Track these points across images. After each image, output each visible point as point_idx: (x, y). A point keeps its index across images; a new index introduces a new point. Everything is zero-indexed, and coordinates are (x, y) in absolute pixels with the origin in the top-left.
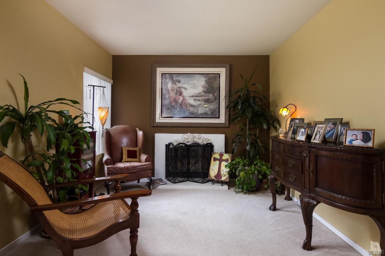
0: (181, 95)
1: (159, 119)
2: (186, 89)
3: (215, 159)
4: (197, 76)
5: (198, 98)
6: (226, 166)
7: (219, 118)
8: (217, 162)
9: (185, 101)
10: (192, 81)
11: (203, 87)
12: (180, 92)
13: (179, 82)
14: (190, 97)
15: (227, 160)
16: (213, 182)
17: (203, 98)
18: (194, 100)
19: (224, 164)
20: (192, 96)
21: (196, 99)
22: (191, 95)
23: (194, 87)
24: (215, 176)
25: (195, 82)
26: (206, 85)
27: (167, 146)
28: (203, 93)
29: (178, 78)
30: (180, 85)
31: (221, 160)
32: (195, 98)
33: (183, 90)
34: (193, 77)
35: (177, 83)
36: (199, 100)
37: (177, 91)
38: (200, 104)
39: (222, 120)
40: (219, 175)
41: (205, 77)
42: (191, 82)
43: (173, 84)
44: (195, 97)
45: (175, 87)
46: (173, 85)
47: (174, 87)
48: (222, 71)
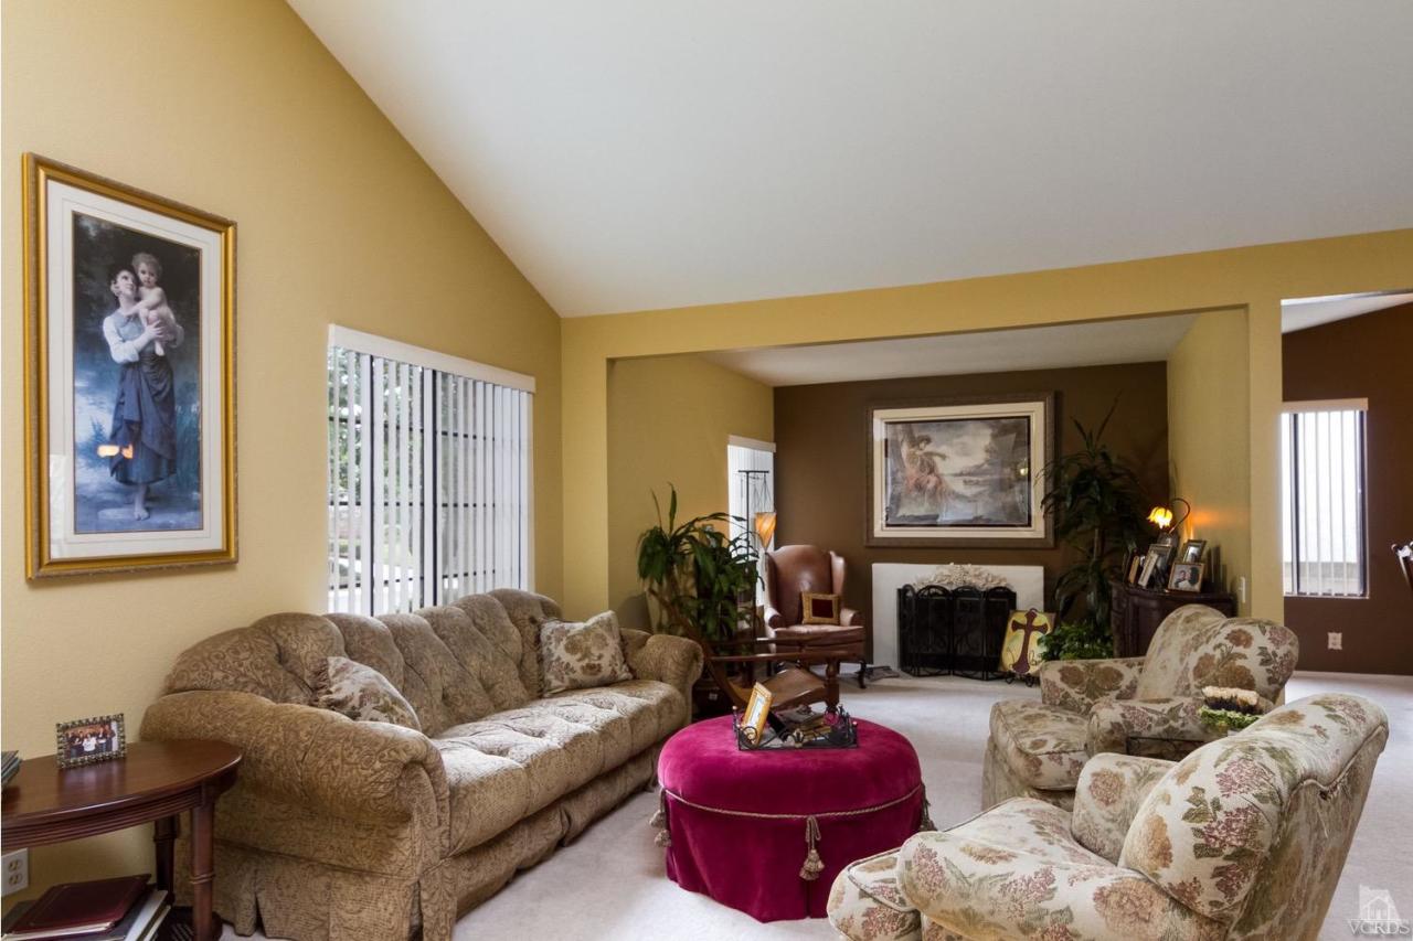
0: (932, 470)
1: (880, 530)
2: (943, 457)
3: (1016, 626)
4: (971, 425)
5: (974, 479)
6: (1039, 641)
7: (1029, 525)
8: (1021, 633)
9: (944, 485)
10: (959, 436)
11: (987, 451)
12: (929, 465)
13: (928, 441)
14: (956, 475)
15: (1043, 629)
16: (1008, 677)
17: (988, 477)
18: (965, 482)
19: (1036, 635)
20: (961, 474)
21: (971, 481)
22: (958, 471)
23: (965, 452)
24: (1014, 666)
25: (965, 439)
26: (993, 445)
27: (902, 592)
28: (986, 466)
29: (924, 433)
30: (929, 448)
31: (1029, 628)
32: (968, 478)
33: (937, 459)
34: (961, 427)
35: (922, 445)
36: (977, 483)
37: (922, 461)
38: (980, 493)
39: (1038, 529)
40: (1023, 662)
41: (992, 427)
42: (955, 441)
43: (913, 446)
44: (966, 475)
45: (918, 453)
46: (912, 450)
47: (914, 454)
48: (1036, 412)
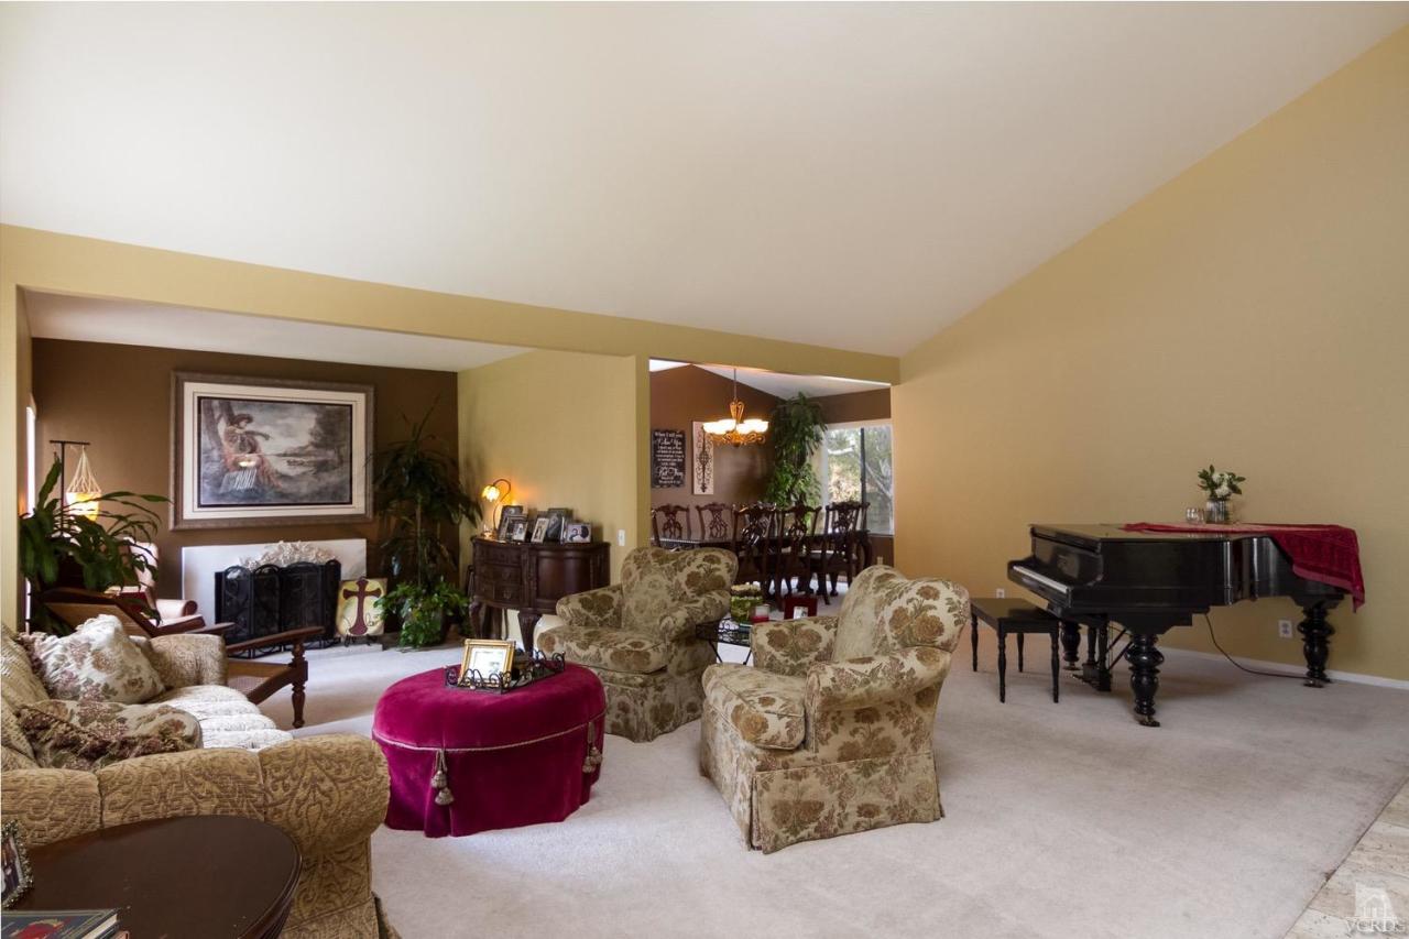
0: (254, 449)
1: (191, 511)
2: (266, 437)
3: (348, 594)
4: (297, 409)
5: (298, 459)
6: (376, 604)
7: (351, 503)
8: (355, 600)
9: (266, 465)
10: (283, 418)
11: (312, 434)
12: (250, 444)
13: (249, 420)
14: (279, 455)
15: (376, 593)
16: (350, 641)
17: (313, 458)
18: (289, 462)
19: (369, 601)
20: (285, 455)
21: (295, 462)
22: (282, 452)
23: (289, 432)
24: (350, 630)
25: (290, 421)
26: (318, 429)
27: (219, 577)
28: (311, 448)
29: (245, 412)
30: (250, 427)
31: (362, 594)
32: (292, 459)
33: (259, 439)
34: (286, 409)
35: (243, 424)
36: (302, 464)
37: (243, 440)
38: (304, 473)
39: (359, 504)
40: (360, 624)
41: (316, 411)
42: (280, 422)
43: (232, 424)
44: (291, 455)
45: (238, 431)
46: (232, 428)
47: (233, 432)
48: (358, 401)
